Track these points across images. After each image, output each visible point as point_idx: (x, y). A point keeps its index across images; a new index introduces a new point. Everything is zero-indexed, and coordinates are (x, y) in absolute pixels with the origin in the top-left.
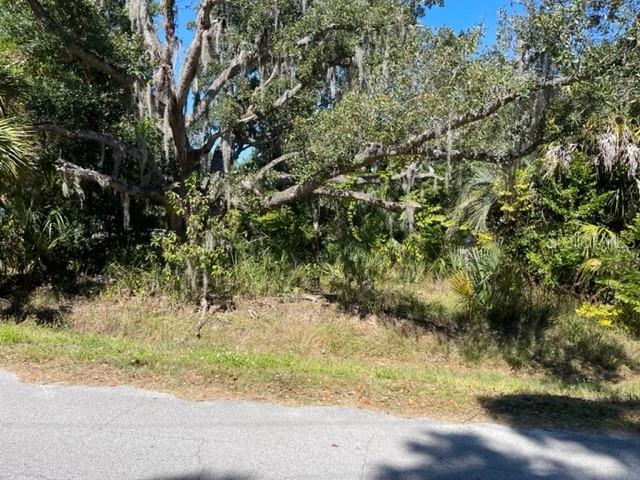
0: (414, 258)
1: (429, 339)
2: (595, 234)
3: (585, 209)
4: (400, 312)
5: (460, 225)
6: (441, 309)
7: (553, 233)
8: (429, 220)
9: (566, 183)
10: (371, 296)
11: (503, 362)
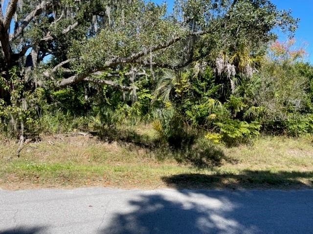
0: (136, 113)
1: (142, 151)
2: (213, 103)
3: (210, 92)
4: (128, 140)
5: (158, 98)
6: (148, 137)
7: (197, 102)
8: (143, 96)
9: (203, 80)
10: (114, 132)
11: (174, 160)
